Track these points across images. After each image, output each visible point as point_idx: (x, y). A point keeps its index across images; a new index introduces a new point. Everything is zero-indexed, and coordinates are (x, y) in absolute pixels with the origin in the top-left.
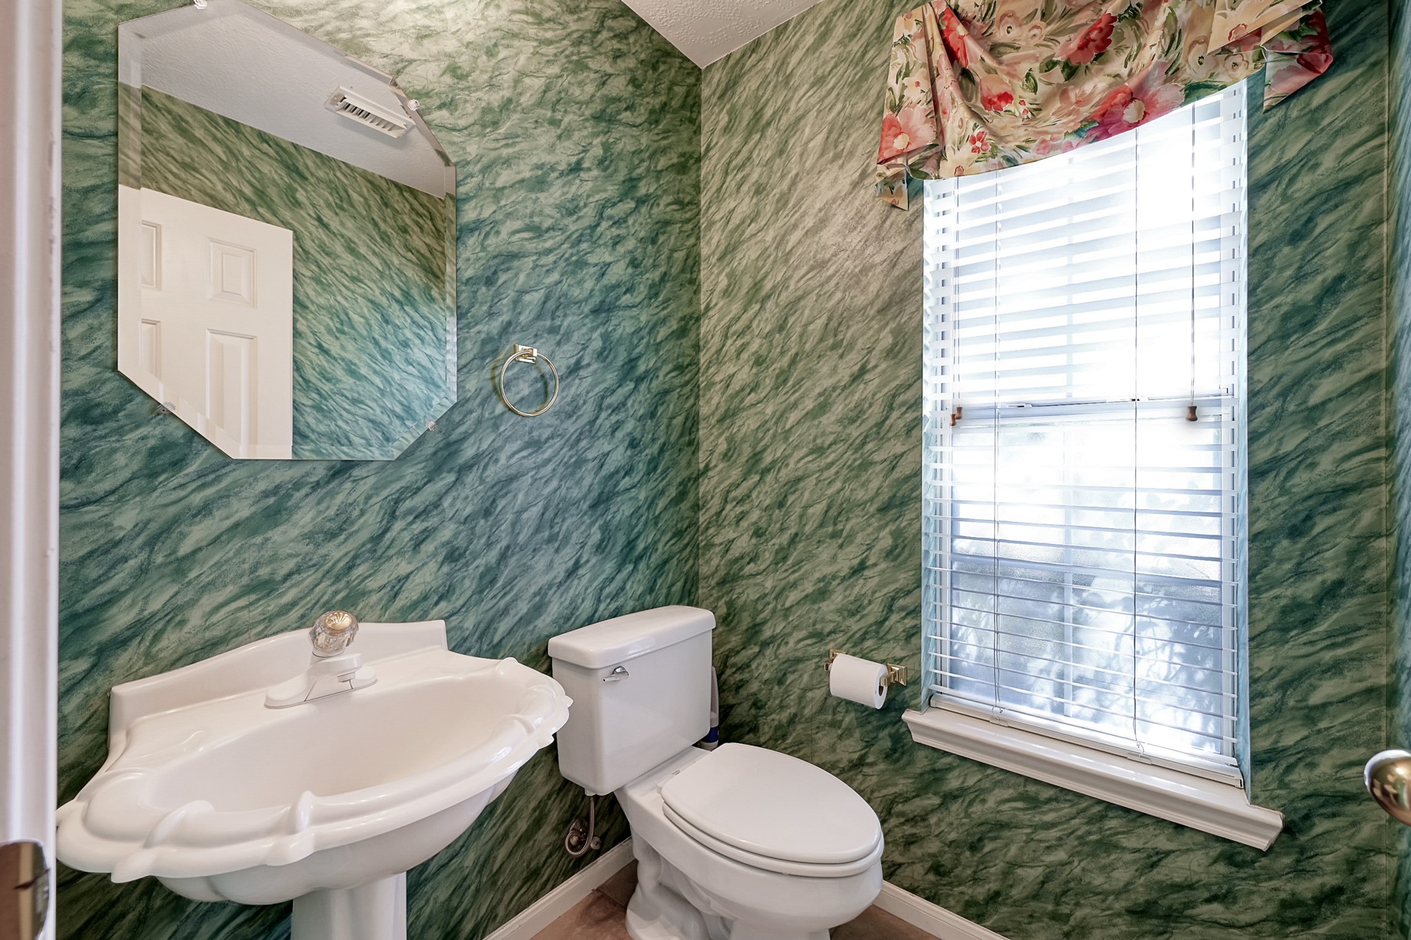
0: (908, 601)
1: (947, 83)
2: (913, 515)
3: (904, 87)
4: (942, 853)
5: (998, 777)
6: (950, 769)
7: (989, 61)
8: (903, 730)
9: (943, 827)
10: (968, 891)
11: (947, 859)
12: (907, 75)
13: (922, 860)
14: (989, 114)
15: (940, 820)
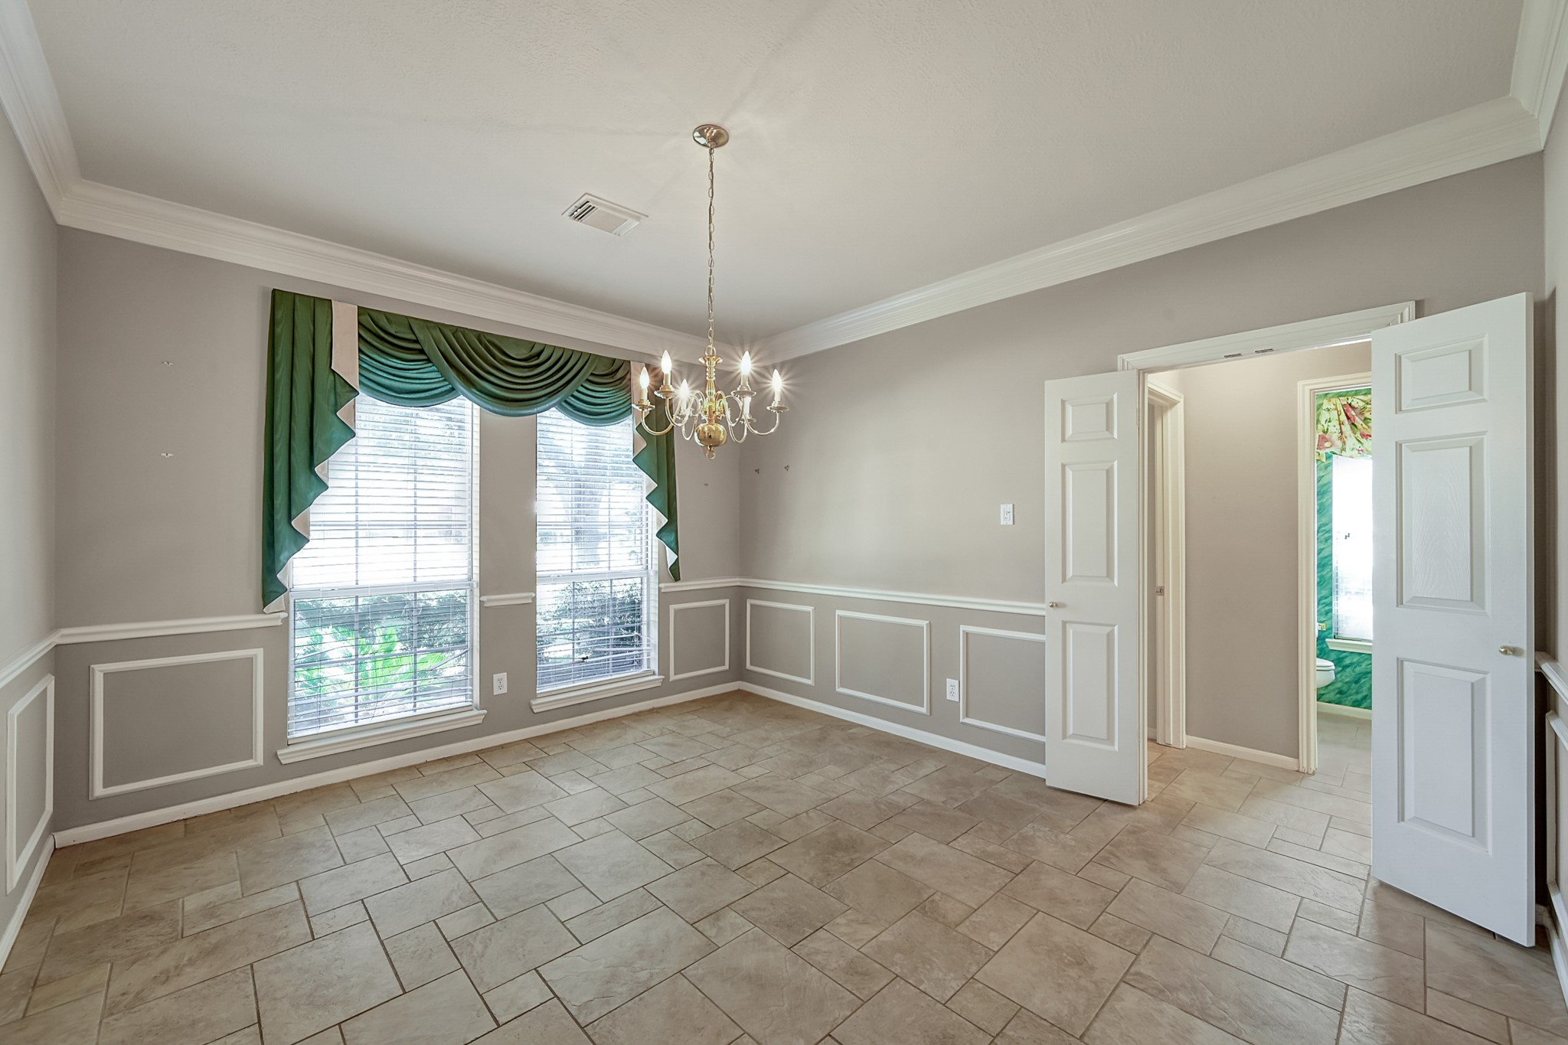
0: (1327, 601)
1: (1347, 428)
2: (1329, 570)
3: (1328, 426)
4: (1342, 687)
5: (1366, 657)
6: (1346, 657)
7: (1364, 426)
8: (1325, 646)
9: (1343, 677)
10: (1354, 697)
11: (1345, 689)
12: (1330, 422)
13: (1334, 690)
14: (1363, 440)
15: (1341, 676)
